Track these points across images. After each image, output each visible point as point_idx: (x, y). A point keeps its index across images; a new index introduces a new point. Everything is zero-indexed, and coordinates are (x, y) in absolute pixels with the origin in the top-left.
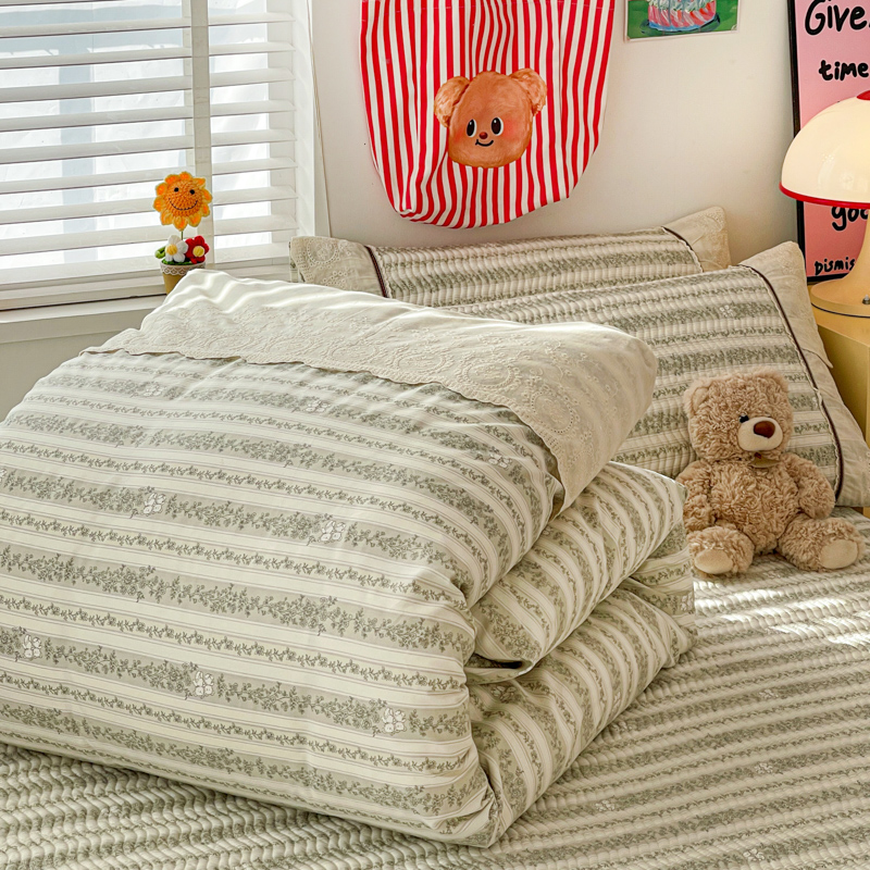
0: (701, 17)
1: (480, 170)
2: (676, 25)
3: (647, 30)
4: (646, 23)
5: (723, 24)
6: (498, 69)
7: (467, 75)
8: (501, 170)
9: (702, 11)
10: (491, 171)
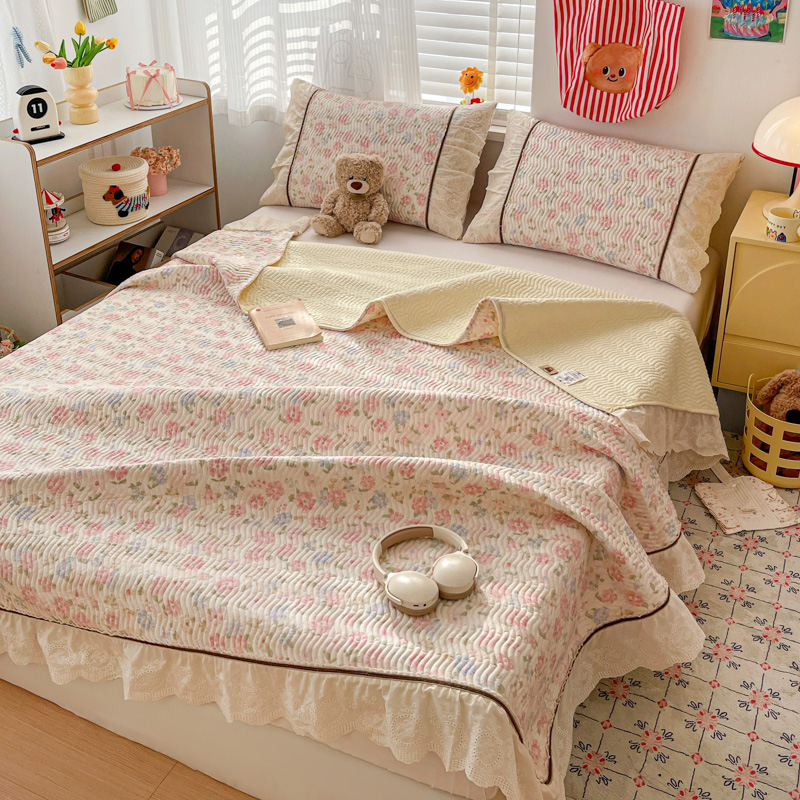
0: (758, 32)
1: (605, 94)
2: (741, 34)
3: (721, 34)
4: (722, 31)
5: (772, 39)
6: (627, 42)
7: (600, 42)
8: (619, 96)
9: (759, 29)
10: (612, 96)
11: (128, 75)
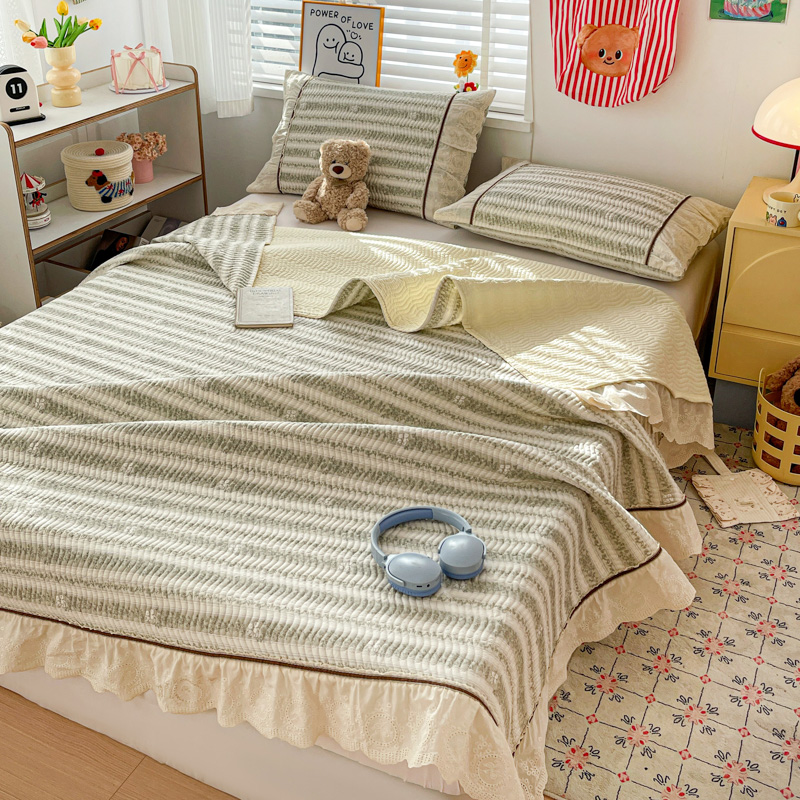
0: (760, 12)
2: (742, 14)
3: (723, 15)
4: (723, 11)
5: (774, 19)
9: (761, 9)
11: (113, 57)
